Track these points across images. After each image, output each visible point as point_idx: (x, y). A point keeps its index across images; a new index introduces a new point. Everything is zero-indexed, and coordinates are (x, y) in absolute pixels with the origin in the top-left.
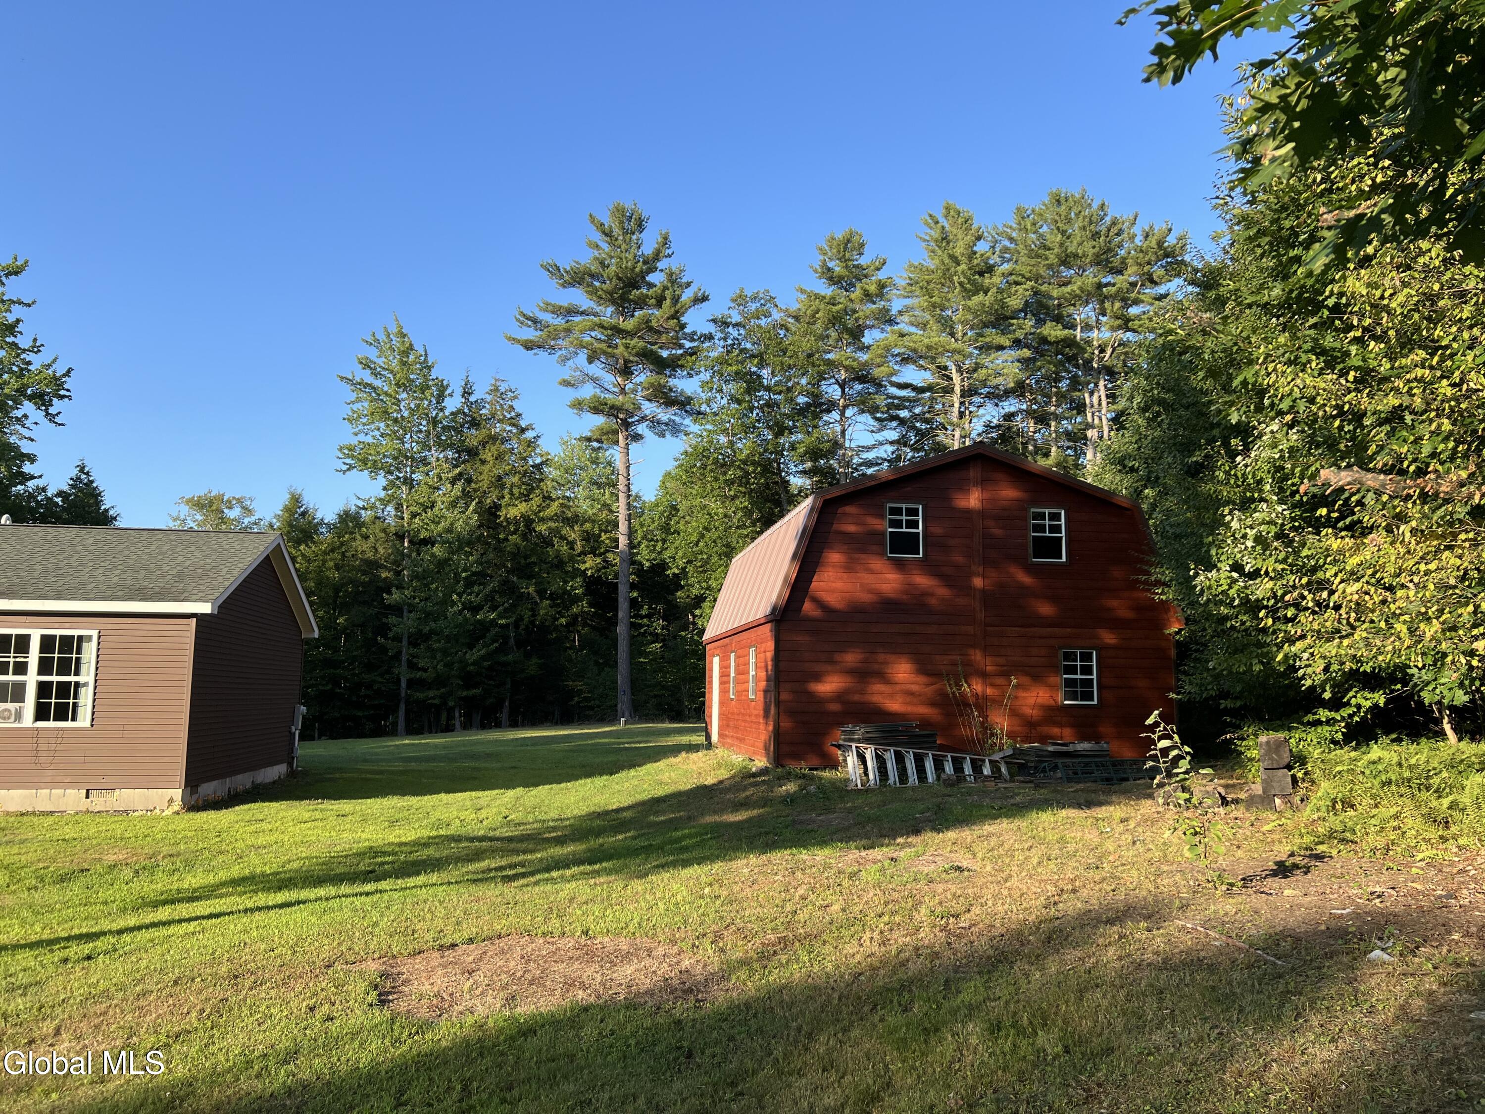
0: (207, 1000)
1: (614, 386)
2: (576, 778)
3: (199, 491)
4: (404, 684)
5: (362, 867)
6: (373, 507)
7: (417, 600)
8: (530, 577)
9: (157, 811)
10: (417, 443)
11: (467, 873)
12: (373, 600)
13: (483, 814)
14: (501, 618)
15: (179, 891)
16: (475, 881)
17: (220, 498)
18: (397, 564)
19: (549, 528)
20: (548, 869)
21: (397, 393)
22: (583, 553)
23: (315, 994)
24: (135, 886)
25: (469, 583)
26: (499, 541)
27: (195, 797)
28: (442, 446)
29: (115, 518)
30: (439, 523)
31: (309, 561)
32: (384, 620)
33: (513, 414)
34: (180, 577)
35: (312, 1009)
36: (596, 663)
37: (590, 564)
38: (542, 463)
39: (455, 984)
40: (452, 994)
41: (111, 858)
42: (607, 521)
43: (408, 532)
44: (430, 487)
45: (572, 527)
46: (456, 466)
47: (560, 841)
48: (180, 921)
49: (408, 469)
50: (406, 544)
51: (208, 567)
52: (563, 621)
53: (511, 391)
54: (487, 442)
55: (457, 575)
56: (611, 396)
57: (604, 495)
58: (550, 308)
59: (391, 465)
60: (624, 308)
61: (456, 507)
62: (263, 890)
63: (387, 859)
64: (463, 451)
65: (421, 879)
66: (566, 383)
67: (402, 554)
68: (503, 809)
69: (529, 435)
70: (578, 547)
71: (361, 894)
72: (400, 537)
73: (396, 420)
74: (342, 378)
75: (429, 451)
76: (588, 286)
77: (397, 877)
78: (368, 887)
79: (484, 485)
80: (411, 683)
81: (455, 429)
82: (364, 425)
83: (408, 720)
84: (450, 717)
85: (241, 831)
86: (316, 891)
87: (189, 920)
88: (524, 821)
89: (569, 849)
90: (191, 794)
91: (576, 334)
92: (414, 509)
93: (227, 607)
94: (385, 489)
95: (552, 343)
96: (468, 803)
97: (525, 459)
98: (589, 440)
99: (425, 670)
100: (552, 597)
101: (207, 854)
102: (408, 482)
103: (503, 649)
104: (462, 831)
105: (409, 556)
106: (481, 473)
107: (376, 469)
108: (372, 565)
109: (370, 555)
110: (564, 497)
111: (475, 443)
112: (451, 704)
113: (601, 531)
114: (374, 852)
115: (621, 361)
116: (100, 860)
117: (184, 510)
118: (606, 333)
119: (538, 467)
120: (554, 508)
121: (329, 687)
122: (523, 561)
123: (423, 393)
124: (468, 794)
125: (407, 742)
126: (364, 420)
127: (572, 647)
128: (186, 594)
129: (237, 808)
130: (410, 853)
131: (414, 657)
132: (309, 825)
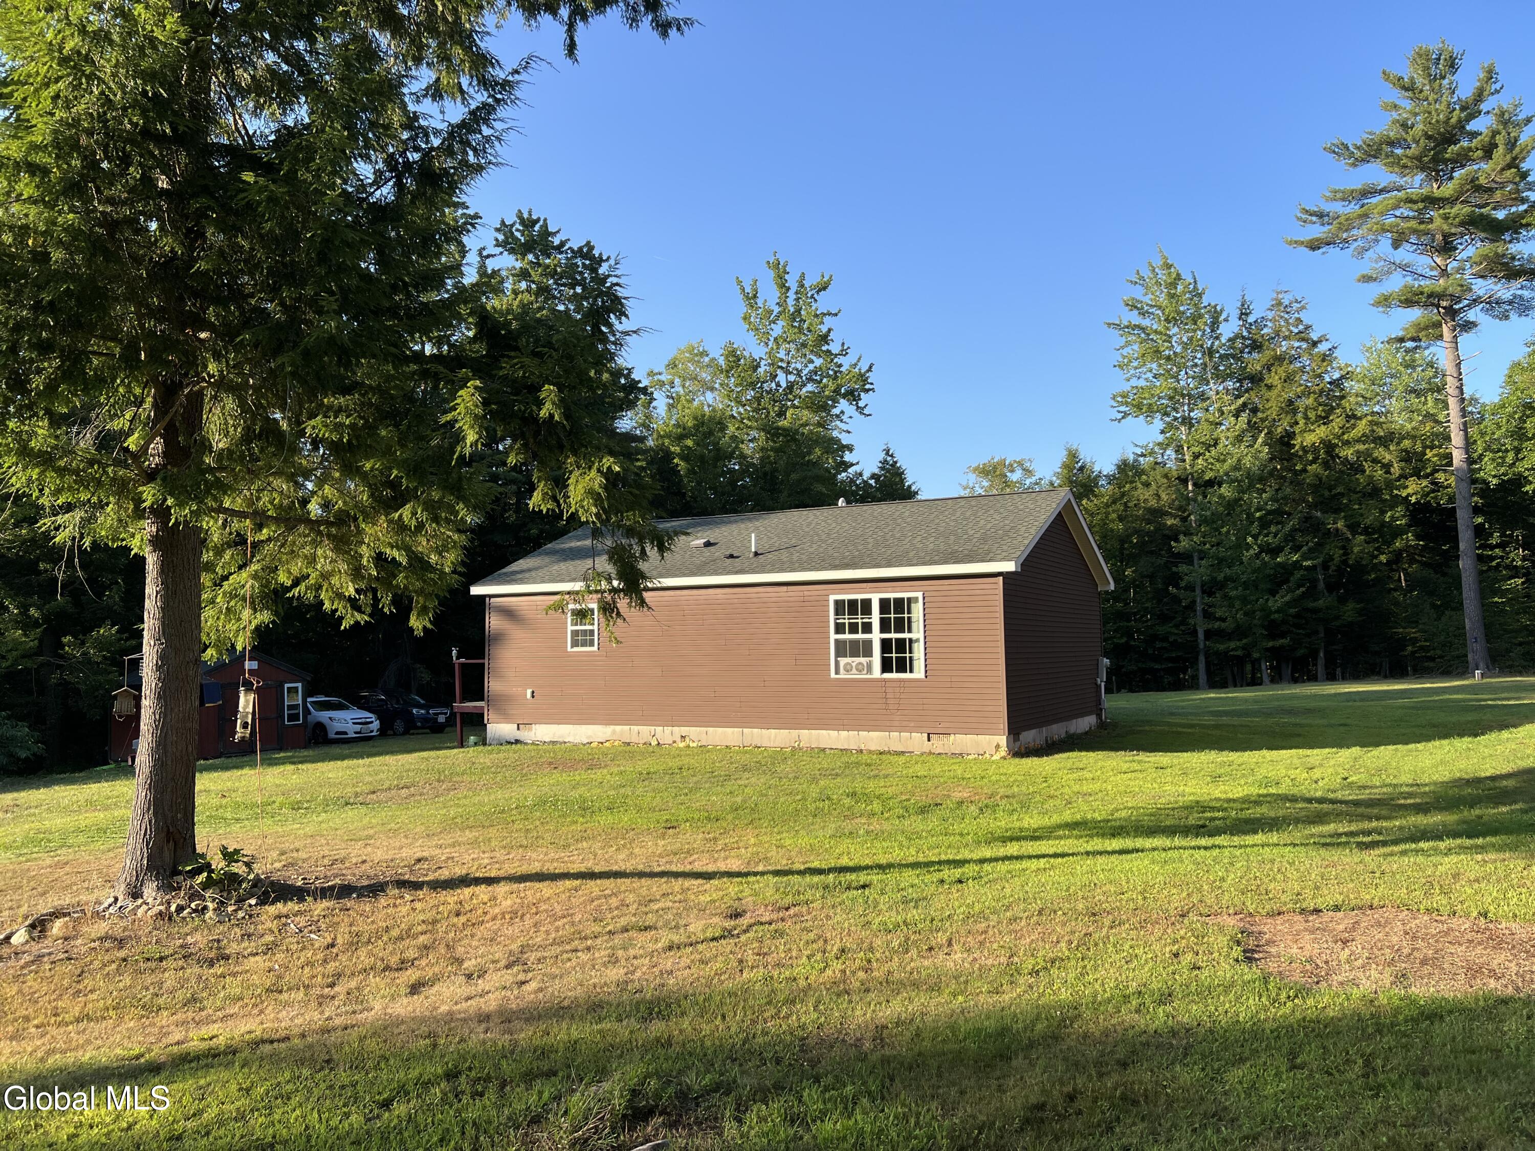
0: (1073, 932)
1: (1432, 269)
2: (1428, 738)
3: (983, 459)
4: (1201, 635)
5: (1192, 821)
6: (1152, 453)
7: (1208, 546)
8: (1337, 511)
9: (987, 755)
10: (1193, 378)
11: (1312, 836)
12: (1161, 550)
13: (1317, 774)
14: (1306, 559)
15: (1021, 830)
16: (1325, 845)
17: (1002, 463)
18: (1182, 507)
19: (1358, 452)
20: (1414, 839)
21: (1168, 329)
22: (1404, 476)
23: (1175, 942)
24: (982, 821)
25: (1264, 524)
26: (1296, 473)
27: (1018, 744)
28: (1220, 377)
29: (917, 493)
30: (1224, 461)
31: (1092, 515)
32: (1174, 569)
33: (1301, 327)
34: (984, 539)
35: (1176, 955)
36: (1433, 606)
37: (1413, 488)
38: (1342, 377)
39: (1328, 952)
40: (1327, 962)
41: (957, 795)
42: (1432, 434)
43: (1191, 474)
44: (1211, 423)
45: (1387, 447)
46: (1238, 397)
47: (1421, 809)
48: (1030, 857)
49: (1186, 408)
50: (1190, 488)
51: (1007, 528)
52: (1383, 558)
53: (1296, 301)
54: (1272, 365)
55: (1250, 516)
56: (1428, 282)
57: (1425, 403)
58: (1339, 195)
59: (1167, 406)
60: (1438, 172)
61: (1241, 441)
62: (1097, 835)
63: (1217, 814)
64: (1245, 379)
65: (1259, 838)
66: (1367, 279)
67: (1188, 498)
68: (1340, 770)
69: (1323, 347)
70: (1396, 470)
71: (1199, 848)
72: (1183, 481)
73: (1168, 358)
74: (1109, 324)
75: (1207, 384)
76: (1387, 156)
77: (1232, 834)
78: (1203, 842)
79: (1273, 413)
80: (1208, 634)
81: (1233, 356)
82: (1136, 368)
83: (1209, 673)
84: (1256, 669)
85: (1065, 778)
86: (1150, 840)
87: (1038, 857)
88: (1369, 784)
89: (1435, 819)
90: (1015, 741)
91: (1375, 217)
92: (1196, 449)
93: (1029, 563)
94: (1162, 432)
95: (1345, 235)
96: (1296, 761)
97: (1320, 376)
98: (1401, 340)
99: (1223, 620)
100: (1366, 531)
101: (1038, 798)
102: (1187, 421)
103: (1312, 593)
104: (1295, 791)
105: (1195, 500)
106: (1268, 400)
107: (1150, 411)
108: (1156, 513)
109: (1153, 503)
110: (1373, 413)
111: (1259, 368)
112: (1256, 655)
113: (1425, 447)
114: (1201, 807)
115: (1439, 237)
116: (949, 796)
117: (972, 478)
118: (1415, 207)
119: (1337, 383)
120: (1362, 427)
121: (1124, 640)
122: (1327, 493)
123: (1195, 324)
124: (1294, 751)
125: (1212, 695)
126: (1135, 364)
127: (1398, 588)
128: (991, 555)
129: (1056, 756)
130: (1242, 810)
131: (1210, 607)
132: (1129, 775)
